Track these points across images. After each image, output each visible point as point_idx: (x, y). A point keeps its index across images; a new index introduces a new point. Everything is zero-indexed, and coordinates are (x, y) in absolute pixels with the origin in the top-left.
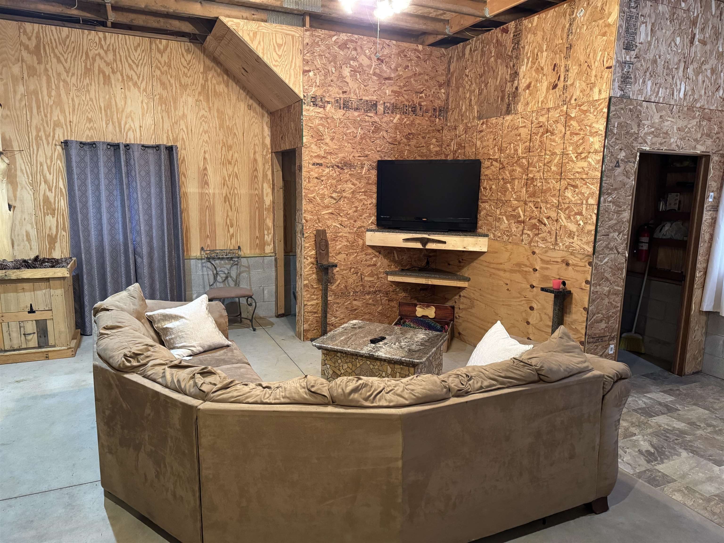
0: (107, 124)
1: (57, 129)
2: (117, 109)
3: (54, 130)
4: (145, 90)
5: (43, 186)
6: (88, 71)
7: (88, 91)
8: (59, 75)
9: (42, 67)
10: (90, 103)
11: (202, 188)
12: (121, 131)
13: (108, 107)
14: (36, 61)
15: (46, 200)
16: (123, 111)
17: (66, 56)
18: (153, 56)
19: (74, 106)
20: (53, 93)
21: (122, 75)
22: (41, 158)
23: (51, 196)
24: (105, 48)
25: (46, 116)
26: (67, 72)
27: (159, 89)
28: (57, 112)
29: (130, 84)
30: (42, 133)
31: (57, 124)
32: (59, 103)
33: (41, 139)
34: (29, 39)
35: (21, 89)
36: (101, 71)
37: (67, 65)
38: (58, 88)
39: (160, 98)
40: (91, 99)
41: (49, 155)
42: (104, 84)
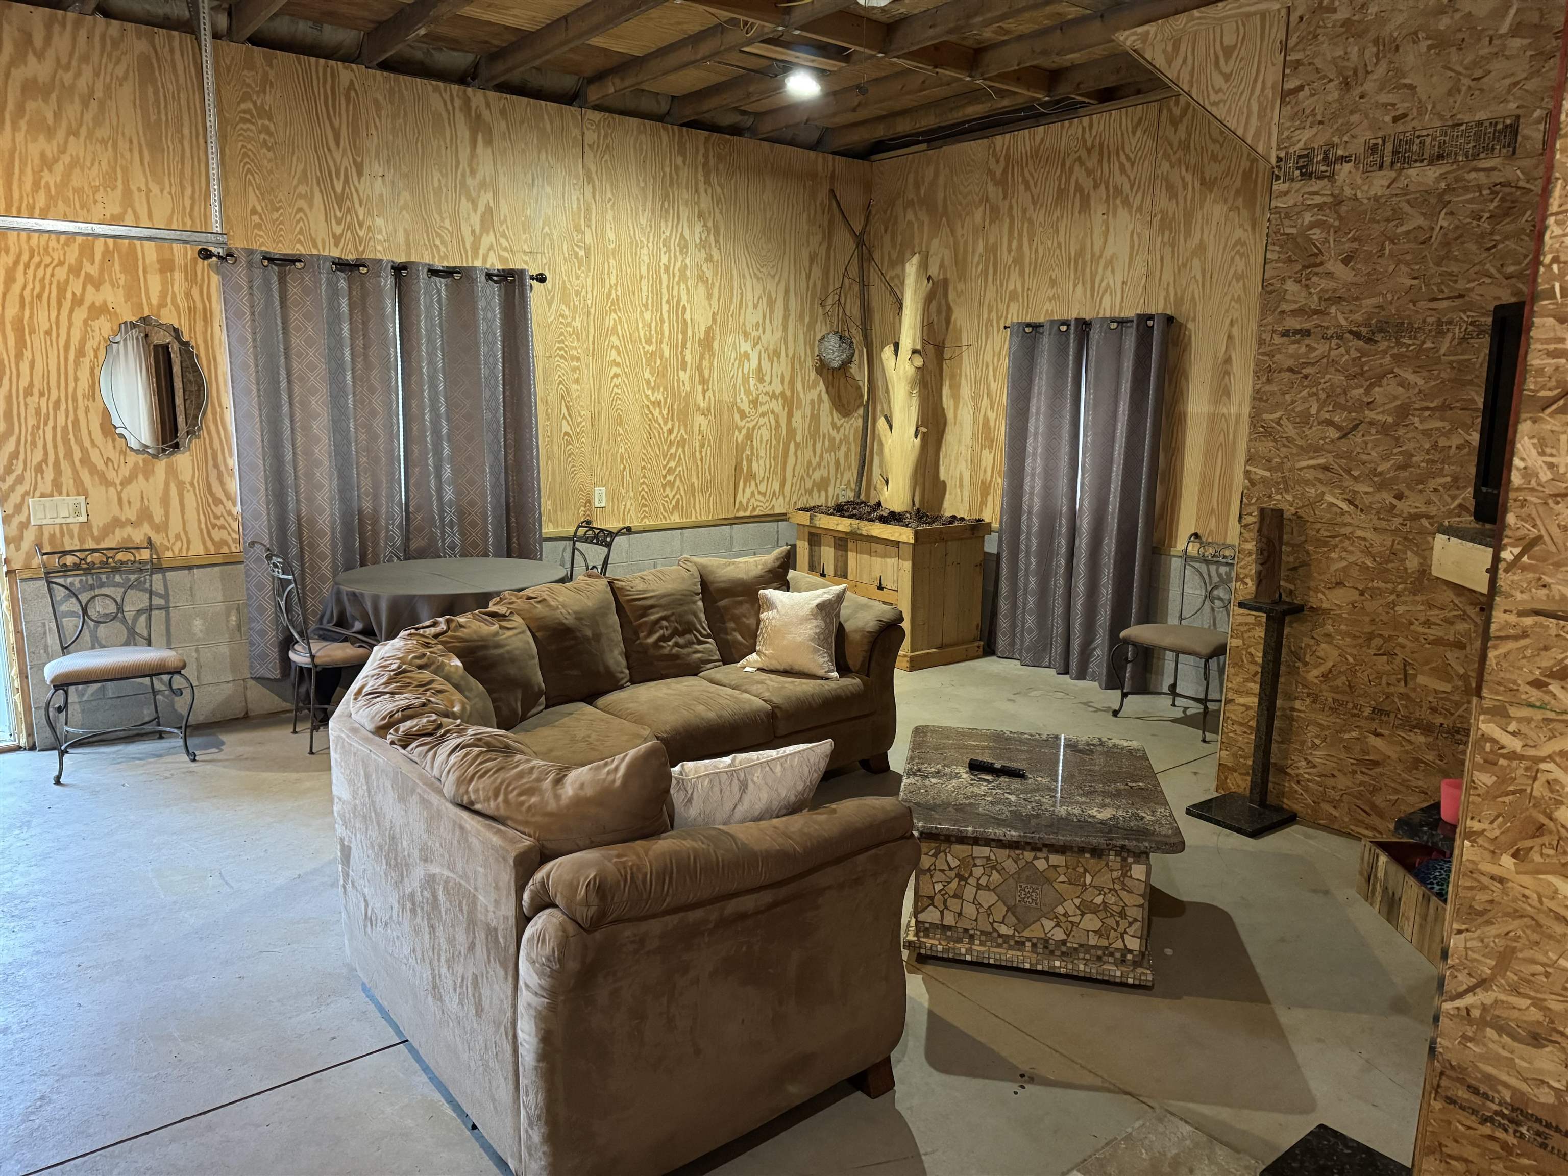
0: (1075, 286)
1: (1012, 304)
2: (1093, 255)
3: (1008, 306)
4: (1140, 209)
5: (985, 402)
6: (1061, 193)
7: (1057, 231)
8: (1024, 211)
9: (1007, 203)
10: (1058, 251)
11: (1216, 402)
12: (1092, 296)
13: (1080, 253)
14: (1001, 196)
15: (986, 421)
16: (1101, 257)
17: (1036, 175)
18: (1160, 134)
19: (1036, 261)
20: (1015, 244)
21: (1107, 188)
22: (988, 357)
23: (992, 416)
24: (1089, 144)
25: (1002, 285)
26: (1034, 203)
27: (1163, 202)
28: (1014, 276)
29: (1118, 201)
30: (994, 315)
31: (1013, 296)
32: (1018, 261)
33: (992, 325)
34: (998, 162)
35: (981, 248)
36: (1079, 189)
37: (1035, 191)
38: (1020, 235)
39: (1162, 219)
40: (1059, 245)
41: (997, 350)
42: (1080, 213)
